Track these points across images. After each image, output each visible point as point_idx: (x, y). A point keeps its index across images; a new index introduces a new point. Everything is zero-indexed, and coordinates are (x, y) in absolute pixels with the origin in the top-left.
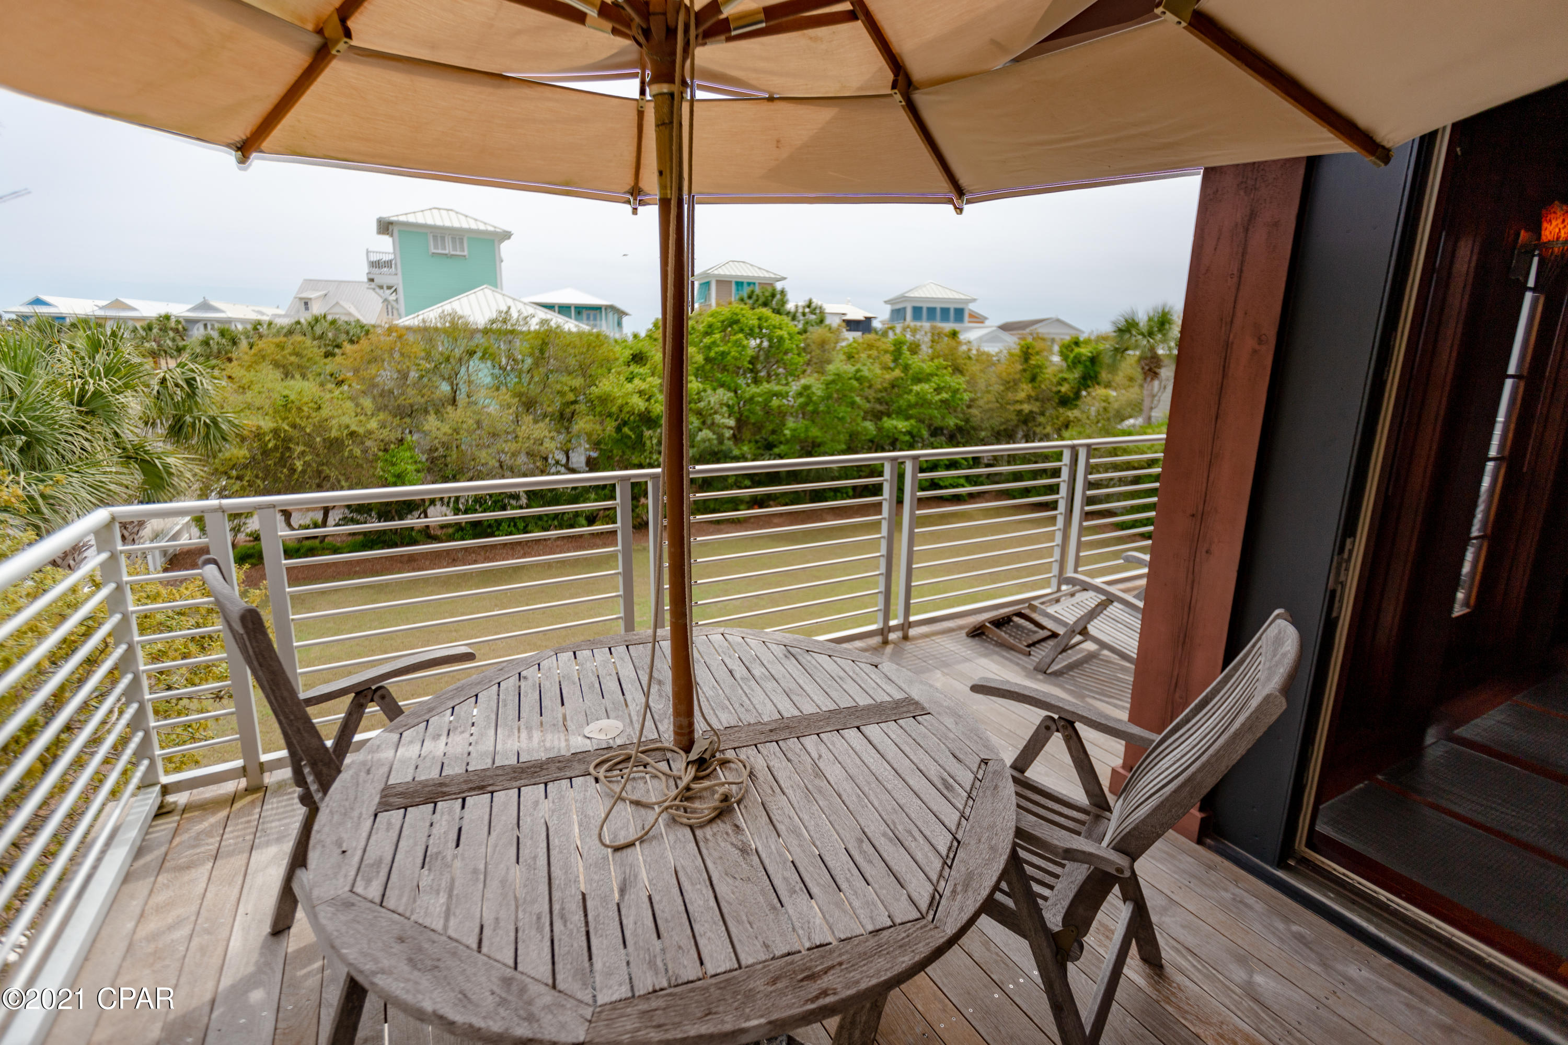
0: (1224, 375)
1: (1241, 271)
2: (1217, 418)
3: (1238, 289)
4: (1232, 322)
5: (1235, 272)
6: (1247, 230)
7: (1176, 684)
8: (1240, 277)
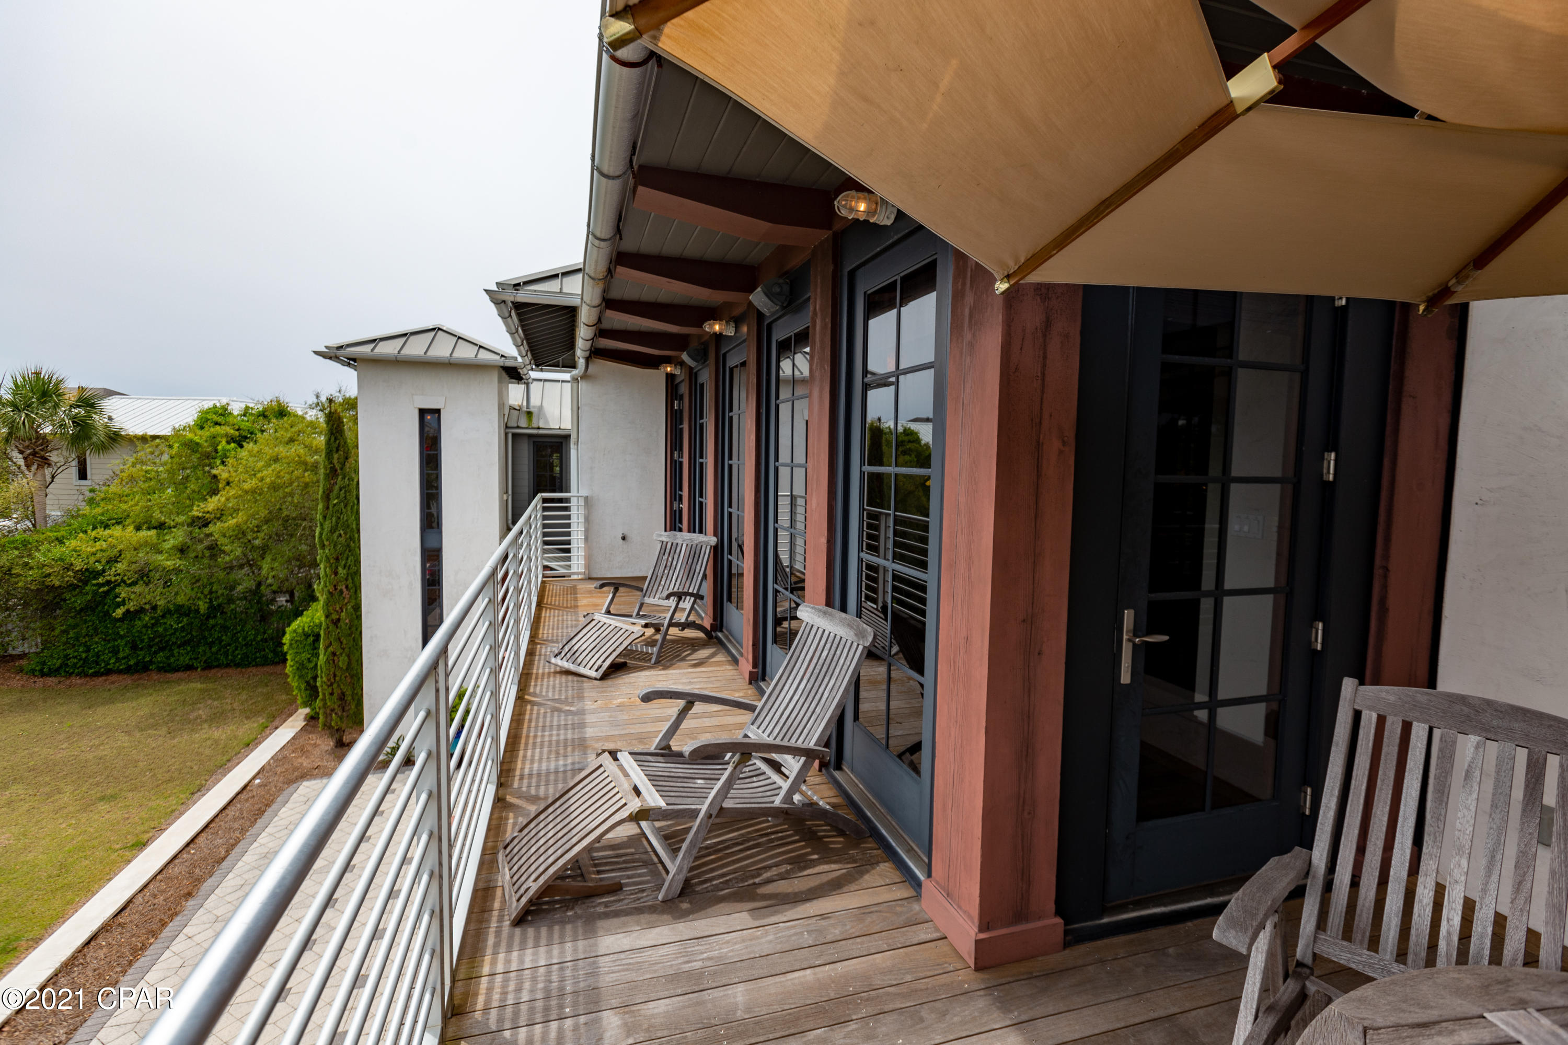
0: (1039, 476)
1: (1043, 374)
2: (1036, 518)
3: (1043, 392)
4: (1040, 423)
5: (1039, 374)
6: (1045, 336)
7: (1024, 802)
8: (1043, 380)
